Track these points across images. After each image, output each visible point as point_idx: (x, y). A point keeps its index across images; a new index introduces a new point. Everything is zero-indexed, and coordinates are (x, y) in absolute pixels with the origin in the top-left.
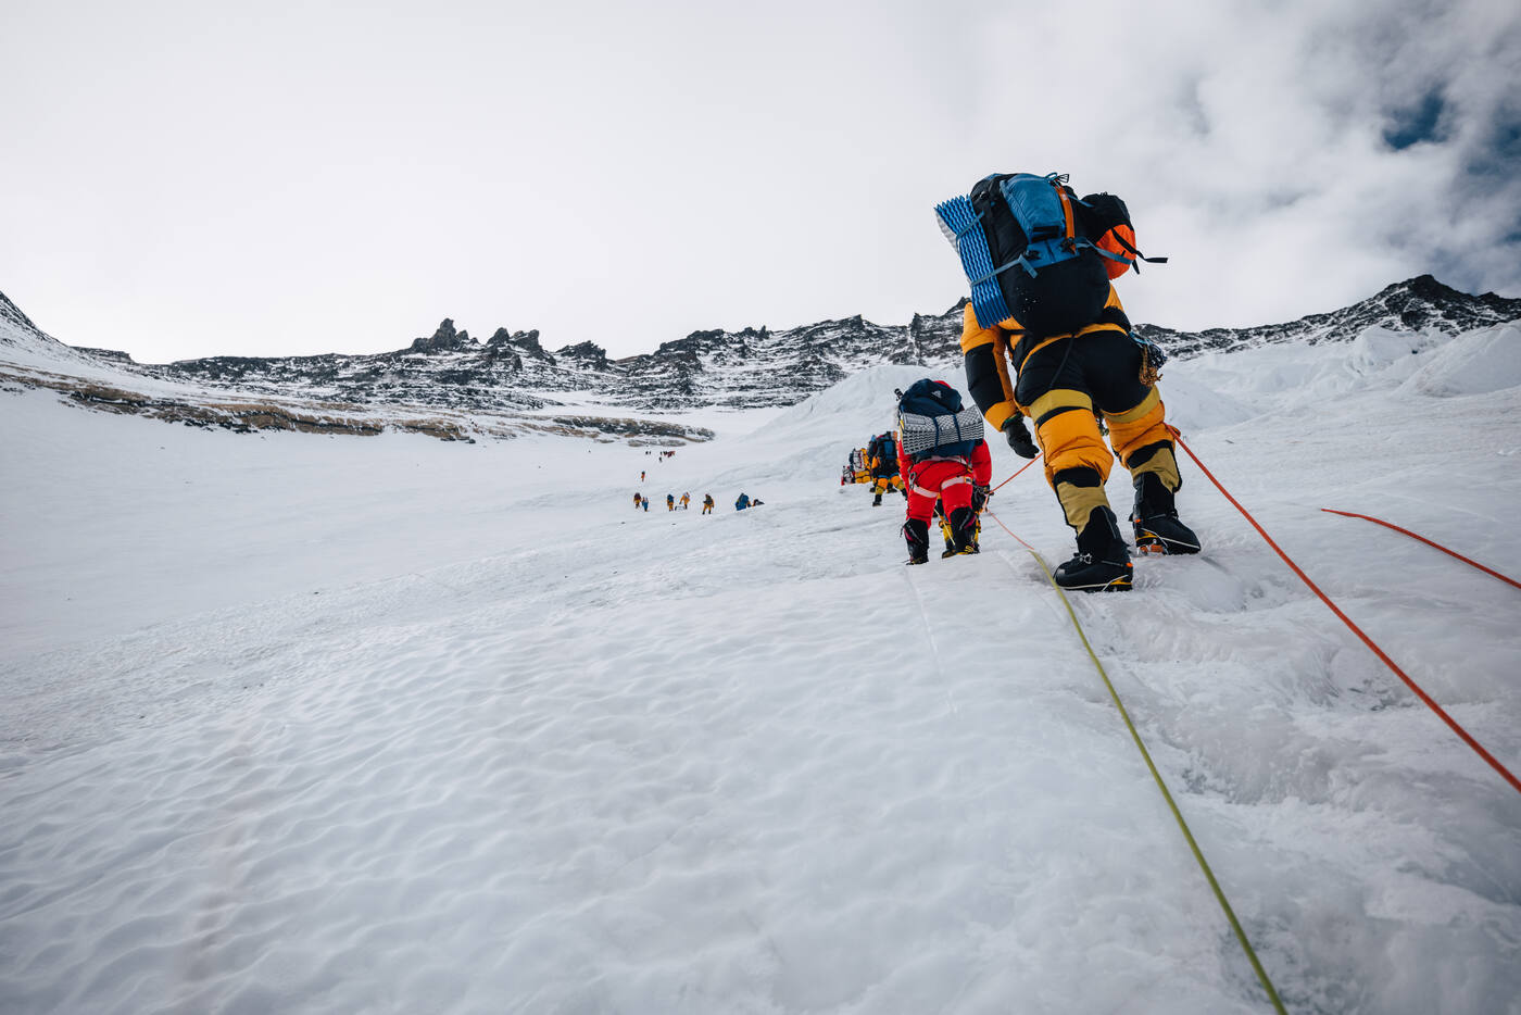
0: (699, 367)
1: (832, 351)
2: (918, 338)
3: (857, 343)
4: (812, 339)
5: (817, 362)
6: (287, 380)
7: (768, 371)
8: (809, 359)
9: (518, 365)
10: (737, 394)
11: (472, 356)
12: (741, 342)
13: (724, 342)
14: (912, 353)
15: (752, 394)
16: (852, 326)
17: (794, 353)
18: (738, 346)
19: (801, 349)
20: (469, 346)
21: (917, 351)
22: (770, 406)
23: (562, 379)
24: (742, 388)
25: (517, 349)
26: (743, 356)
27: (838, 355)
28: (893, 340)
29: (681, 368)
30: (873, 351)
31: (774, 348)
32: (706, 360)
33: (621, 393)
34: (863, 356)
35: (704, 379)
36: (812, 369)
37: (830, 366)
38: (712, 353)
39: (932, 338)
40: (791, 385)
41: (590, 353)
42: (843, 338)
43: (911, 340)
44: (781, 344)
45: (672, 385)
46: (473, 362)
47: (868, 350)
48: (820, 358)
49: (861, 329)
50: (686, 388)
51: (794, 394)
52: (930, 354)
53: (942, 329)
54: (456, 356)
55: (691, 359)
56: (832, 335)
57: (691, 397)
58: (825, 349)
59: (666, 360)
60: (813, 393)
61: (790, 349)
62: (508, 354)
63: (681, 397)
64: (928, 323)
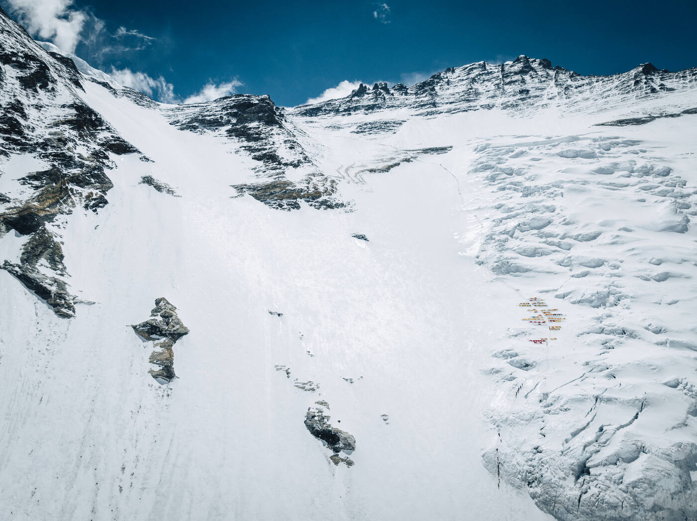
0: (436, 94)
1: (476, 82)
2: (503, 77)
3: (484, 76)
4: (470, 74)
5: (471, 89)
7: (457, 93)
8: (469, 87)
9: (384, 99)
10: (449, 106)
11: (371, 95)
12: (447, 77)
13: (442, 79)
14: (501, 83)
15: (452, 106)
16: (482, 68)
17: (464, 82)
18: (446, 80)
19: (466, 79)
20: (368, 92)
21: (502, 82)
22: (459, 112)
23: (398, 103)
24: (451, 103)
25: (382, 91)
26: (448, 85)
27: (478, 83)
28: (495, 75)
29: (431, 95)
30: (488, 80)
31: (458, 79)
32: (437, 88)
33: (416, 108)
34: (486, 83)
35: (438, 99)
36: (470, 92)
37: (476, 89)
38: (439, 84)
39: (507, 77)
40: (464, 100)
41: (402, 89)
42: (480, 75)
43: (501, 77)
44: (459, 76)
45: (430, 104)
46: (372, 99)
47: (487, 80)
48: (472, 85)
49: (485, 69)
50: (434, 105)
51: (466, 105)
52: (506, 84)
53: (511, 73)
54: (366, 96)
55: (433, 89)
56: (476, 72)
57: (436, 109)
58: (474, 80)
59: (426, 91)
60: (472, 104)
61: (463, 80)
62: (380, 94)
63: (434, 109)
64: (506, 68)
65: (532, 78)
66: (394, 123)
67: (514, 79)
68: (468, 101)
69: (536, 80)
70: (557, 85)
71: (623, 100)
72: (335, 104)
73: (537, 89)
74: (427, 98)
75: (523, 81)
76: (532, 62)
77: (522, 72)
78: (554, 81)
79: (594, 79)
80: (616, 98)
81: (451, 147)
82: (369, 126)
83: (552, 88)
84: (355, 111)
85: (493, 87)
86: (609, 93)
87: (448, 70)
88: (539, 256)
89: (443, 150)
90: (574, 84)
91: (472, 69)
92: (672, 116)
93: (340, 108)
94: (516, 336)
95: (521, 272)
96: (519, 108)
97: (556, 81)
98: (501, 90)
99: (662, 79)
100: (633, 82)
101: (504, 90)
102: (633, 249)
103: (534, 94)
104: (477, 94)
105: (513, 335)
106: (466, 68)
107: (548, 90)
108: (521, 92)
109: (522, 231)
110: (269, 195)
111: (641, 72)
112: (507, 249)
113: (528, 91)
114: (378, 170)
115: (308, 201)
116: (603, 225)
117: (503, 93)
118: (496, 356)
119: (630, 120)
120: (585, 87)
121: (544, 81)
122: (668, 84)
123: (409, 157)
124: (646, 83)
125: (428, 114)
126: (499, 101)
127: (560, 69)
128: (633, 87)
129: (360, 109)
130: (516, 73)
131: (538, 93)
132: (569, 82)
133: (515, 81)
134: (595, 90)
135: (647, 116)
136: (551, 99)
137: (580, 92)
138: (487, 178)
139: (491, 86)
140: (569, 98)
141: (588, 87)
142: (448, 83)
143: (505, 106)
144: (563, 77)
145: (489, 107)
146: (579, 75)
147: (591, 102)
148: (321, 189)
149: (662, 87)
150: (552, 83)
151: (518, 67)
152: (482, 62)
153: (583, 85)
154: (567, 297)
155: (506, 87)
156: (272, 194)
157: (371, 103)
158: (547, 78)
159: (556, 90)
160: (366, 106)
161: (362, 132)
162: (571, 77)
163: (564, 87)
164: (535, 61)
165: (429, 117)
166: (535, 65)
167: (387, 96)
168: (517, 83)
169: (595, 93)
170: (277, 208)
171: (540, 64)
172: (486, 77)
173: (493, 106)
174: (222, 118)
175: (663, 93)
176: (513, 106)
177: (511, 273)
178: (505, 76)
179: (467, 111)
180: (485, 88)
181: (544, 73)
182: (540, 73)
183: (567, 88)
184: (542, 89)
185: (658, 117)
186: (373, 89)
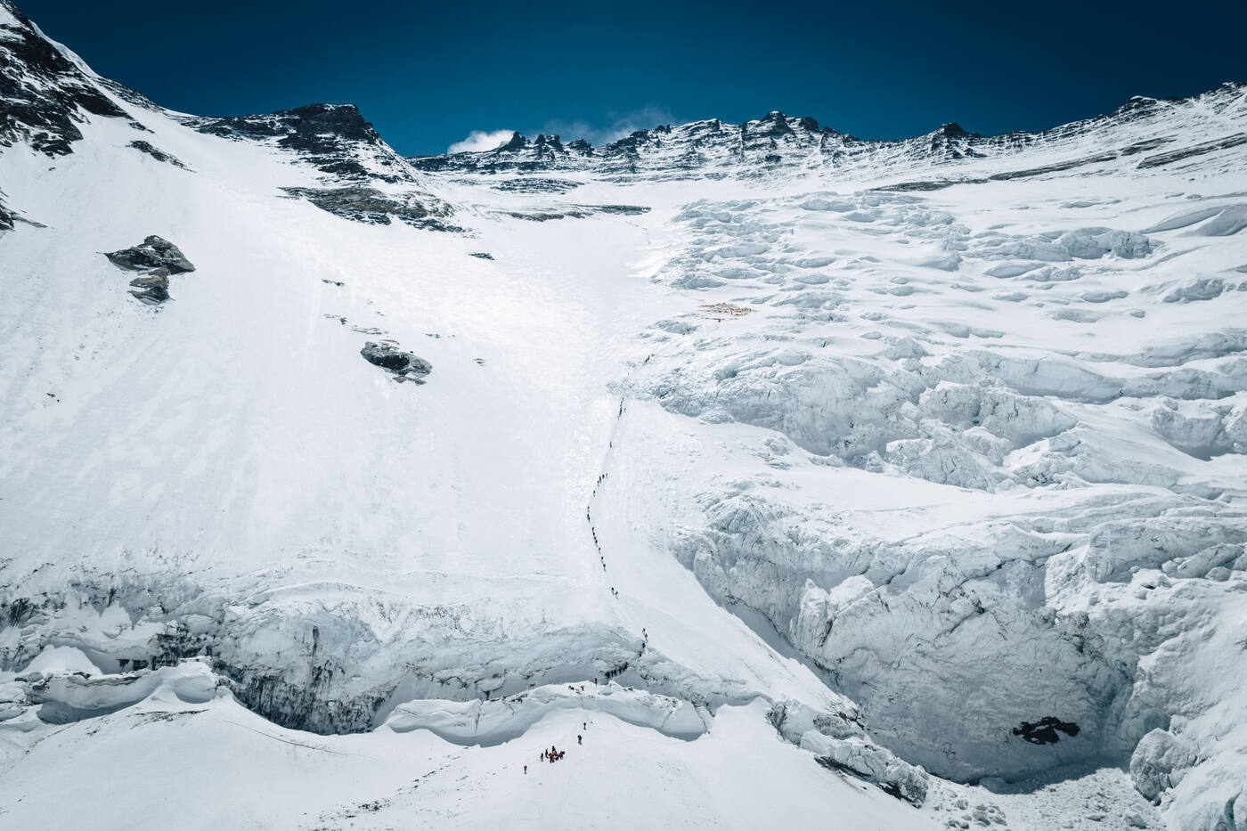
0: (637, 156)
1: (702, 145)
2: (744, 139)
3: (715, 139)
4: (693, 135)
5: (694, 153)
6: (456, 169)
7: (670, 157)
8: (690, 150)
9: (553, 157)
10: (656, 172)
11: (531, 152)
12: (657, 137)
13: (648, 138)
14: (739, 147)
15: (662, 173)
16: (713, 127)
17: (684, 145)
18: (656, 140)
19: (688, 141)
20: (527, 145)
21: (742, 146)
22: (671, 180)
23: (574, 164)
24: (659, 169)
25: (549, 146)
26: (658, 147)
27: (704, 146)
28: (732, 137)
29: (629, 156)
30: (721, 144)
31: (674, 140)
32: (640, 150)
33: (603, 172)
34: (717, 147)
35: (640, 163)
36: (691, 157)
37: (700, 154)
38: (643, 145)
39: (750, 139)
40: (680, 167)
41: (584, 147)
42: (708, 136)
43: (741, 139)
44: (677, 138)
45: (626, 168)
46: (533, 155)
47: (719, 144)
48: (695, 148)
49: (718, 129)
50: (633, 169)
51: (682, 172)
52: (747, 149)
53: (755, 134)
54: (523, 151)
55: (633, 150)
56: (703, 132)
57: (635, 175)
58: (698, 143)
59: (622, 151)
60: (691, 172)
61: (682, 142)
62: (547, 150)
63: (632, 175)
64: (750, 128)
65: (788, 142)
66: (564, 183)
67: (759, 142)
68: (687, 168)
69: (794, 145)
70: (823, 152)
71: (913, 166)
72: (469, 158)
73: (794, 155)
74: (622, 161)
75: (774, 145)
76: (790, 122)
77: (773, 133)
78: (820, 147)
79: (878, 145)
80: (904, 165)
81: (648, 209)
82: (523, 182)
83: (816, 155)
84: (502, 169)
85: (727, 152)
86: (896, 159)
87: (661, 129)
88: (743, 279)
89: (636, 210)
90: (847, 150)
91: (697, 129)
92: (976, 181)
93: (478, 164)
94: (684, 316)
96: (764, 178)
97: (823, 146)
98: (740, 157)
99: (969, 144)
100: (930, 146)
101: (743, 156)
102: (873, 271)
103: (788, 162)
104: (701, 160)
105: (679, 316)
106: (689, 127)
107: (809, 157)
108: (769, 158)
109: (723, 257)
110: (341, 204)
111: (942, 134)
112: (698, 270)
113: (778, 158)
114: (526, 216)
115: (404, 219)
116: (841, 253)
117: (743, 159)
119: (917, 184)
120: (863, 154)
121: (805, 147)
122: (977, 149)
123: (579, 211)
124: (947, 147)
125: (621, 180)
126: (733, 170)
127: (830, 131)
128: (929, 152)
129: (511, 167)
130: (763, 135)
131: (794, 161)
132: (842, 148)
133: (762, 145)
134: (877, 157)
135: (941, 180)
136: (812, 168)
137: (856, 160)
138: (691, 225)
139: (724, 151)
140: (838, 167)
141: (869, 154)
142: (658, 144)
143: (742, 176)
144: (833, 141)
145: (717, 177)
146: (857, 140)
147: (869, 169)
148: (427, 207)
149: (969, 152)
150: (817, 149)
151: (767, 127)
152: (714, 120)
153: (861, 152)
155: (746, 153)
156: (345, 202)
157: (531, 160)
158: (809, 142)
159: (820, 158)
160: (522, 164)
161: (510, 189)
162: (845, 141)
163: (833, 153)
164: (794, 120)
165: (622, 183)
166: (794, 126)
167: (557, 155)
168: (764, 148)
169: (876, 159)
170: (353, 219)
171: (800, 125)
172: (718, 140)
173: (725, 176)
174: (272, 124)
175: (969, 159)
176: (754, 176)
177: (697, 288)
178: (747, 137)
179: (682, 179)
180: (714, 153)
181: (806, 137)
182: (800, 136)
183: (837, 155)
184: (801, 157)
185: (956, 183)
186: (536, 143)
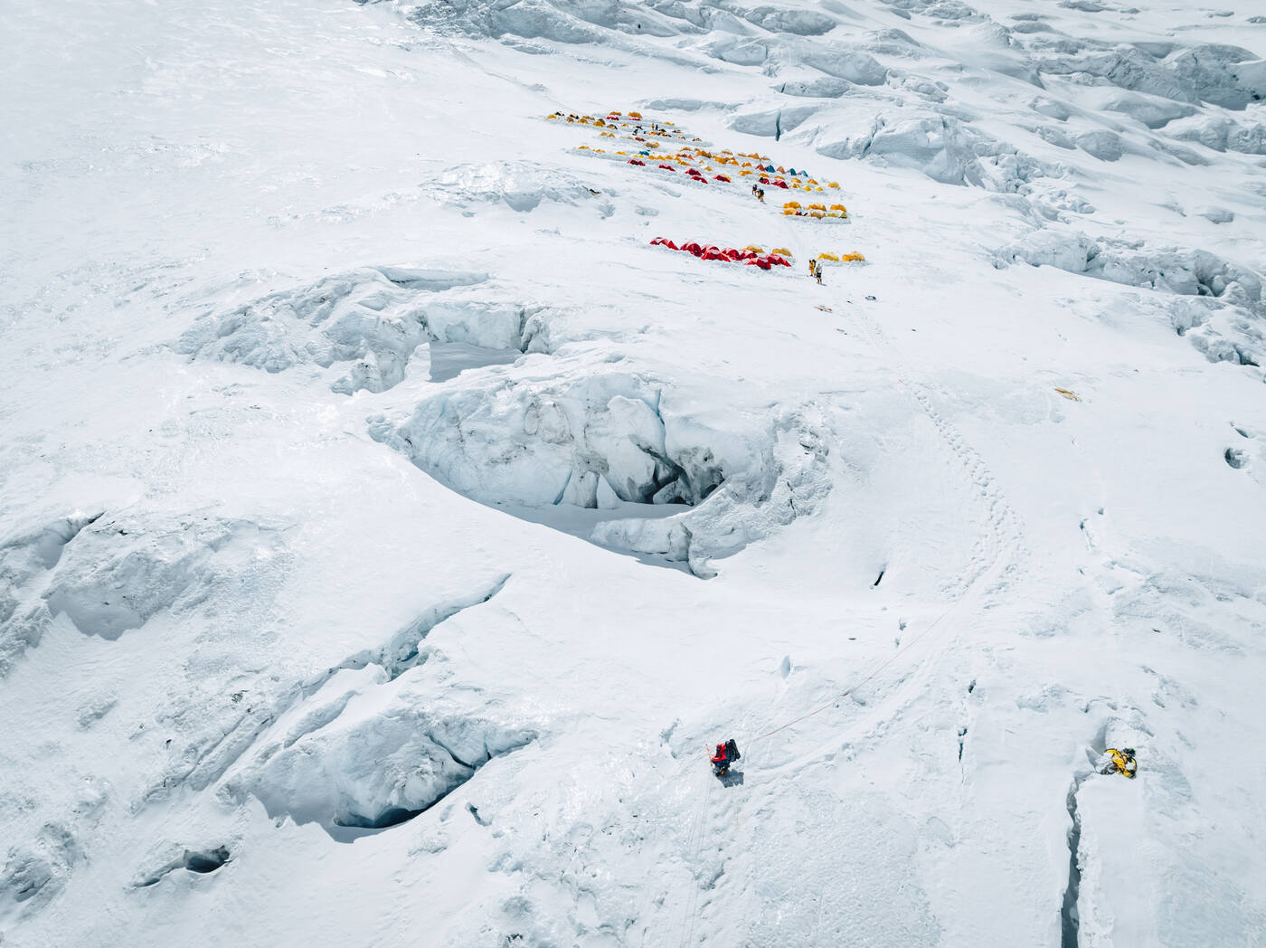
88: (629, 32)
94: (525, 204)
95: (557, 40)
105: (493, 197)
118: (237, 352)
154: (797, 131)
177: (508, 36)
